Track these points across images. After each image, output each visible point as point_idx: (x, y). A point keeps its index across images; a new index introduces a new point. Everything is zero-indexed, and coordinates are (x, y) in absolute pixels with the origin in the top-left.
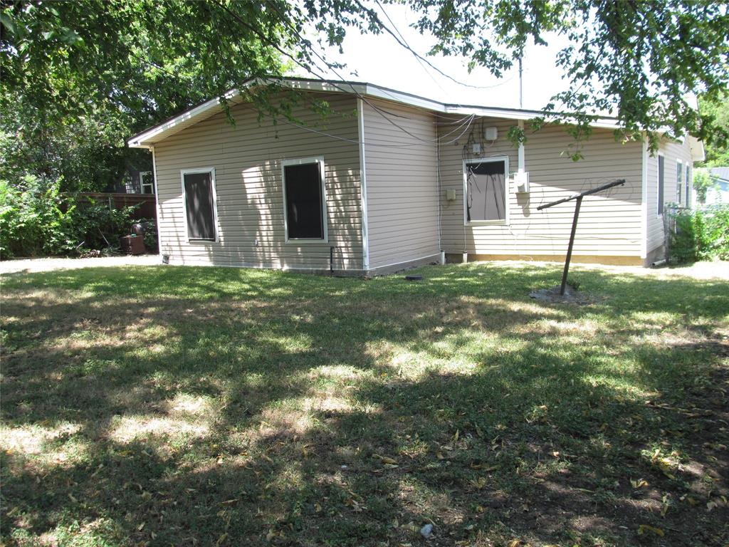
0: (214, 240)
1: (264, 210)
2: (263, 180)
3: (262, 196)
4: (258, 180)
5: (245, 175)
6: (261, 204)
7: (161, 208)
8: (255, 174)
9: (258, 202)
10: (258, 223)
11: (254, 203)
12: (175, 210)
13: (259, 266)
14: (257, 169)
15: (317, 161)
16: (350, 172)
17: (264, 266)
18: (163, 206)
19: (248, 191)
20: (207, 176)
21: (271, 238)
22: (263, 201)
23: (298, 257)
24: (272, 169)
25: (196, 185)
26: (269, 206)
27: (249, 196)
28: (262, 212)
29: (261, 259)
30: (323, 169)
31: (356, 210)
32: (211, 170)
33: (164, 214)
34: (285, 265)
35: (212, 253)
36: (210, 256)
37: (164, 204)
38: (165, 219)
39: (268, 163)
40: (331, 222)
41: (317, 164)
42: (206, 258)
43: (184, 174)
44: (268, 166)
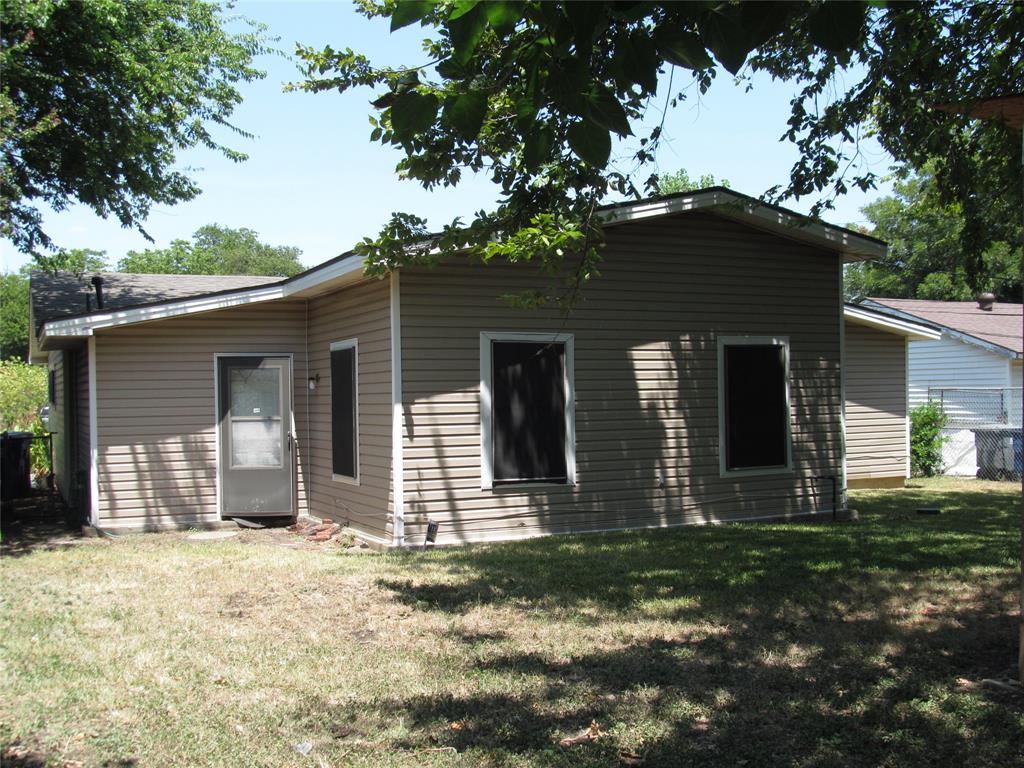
0: (564, 481)
1: (673, 423)
2: (674, 367)
3: (672, 393)
4: (661, 364)
5: (636, 354)
6: (667, 409)
7: (408, 414)
8: (657, 355)
9: (662, 406)
10: (660, 443)
11: (653, 408)
12: (441, 419)
13: (659, 523)
14: (663, 345)
15: (775, 342)
16: (823, 364)
17: (668, 522)
18: (415, 409)
19: (642, 384)
20: (560, 348)
21: (684, 471)
22: (671, 404)
23: (736, 500)
24: (696, 348)
25: (518, 367)
26: (684, 413)
27: (643, 394)
28: (669, 423)
29: (662, 509)
30: (787, 353)
31: (828, 421)
32: (567, 338)
33: (415, 428)
34: (712, 516)
35: (546, 508)
36: (540, 515)
37: (416, 406)
38: (415, 439)
39: (687, 338)
40: (795, 440)
41: (779, 347)
42: (530, 521)
43: (492, 341)
44: (686, 342)
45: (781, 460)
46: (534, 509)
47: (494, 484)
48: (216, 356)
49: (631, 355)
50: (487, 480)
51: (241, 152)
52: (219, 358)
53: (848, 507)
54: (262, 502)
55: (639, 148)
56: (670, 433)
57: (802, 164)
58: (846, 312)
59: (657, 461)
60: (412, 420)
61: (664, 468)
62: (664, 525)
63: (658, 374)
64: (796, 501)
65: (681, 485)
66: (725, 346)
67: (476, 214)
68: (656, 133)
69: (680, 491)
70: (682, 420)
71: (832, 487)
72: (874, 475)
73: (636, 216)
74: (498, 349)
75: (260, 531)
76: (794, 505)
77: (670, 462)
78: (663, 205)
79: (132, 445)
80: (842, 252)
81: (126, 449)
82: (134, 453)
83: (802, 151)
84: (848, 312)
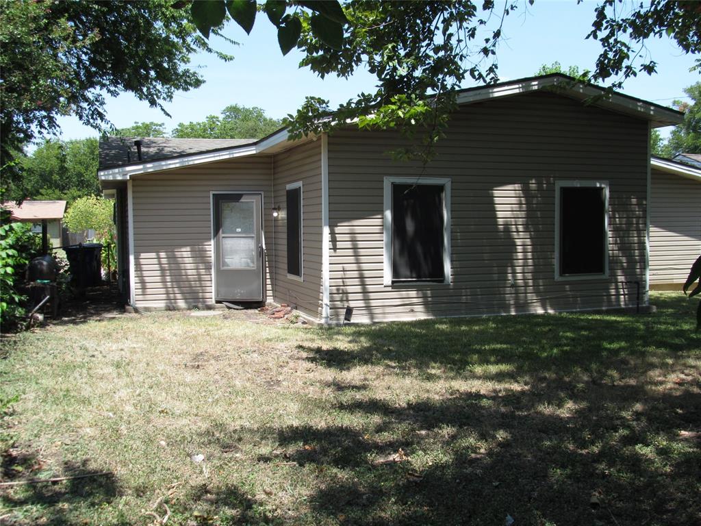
0: (442, 281)
1: (522, 240)
2: (524, 202)
3: (520, 221)
4: (514, 200)
5: (496, 193)
6: (518, 232)
7: (333, 233)
8: (512, 193)
9: (514, 230)
10: (512, 256)
11: (507, 231)
13: (509, 312)
14: (517, 186)
15: (598, 185)
16: (634, 201)
17: (516, 311)
18: (337, 230)
19: (500, 214)
20: (441, 188)
21: (529, 276)
22: (521, 228)
23: (567, 297)
24: (540, 189)
25: (411, 202)
26: (530, 235)
27: (500, 221)
28: (519, 242)
29: (512, 302)
30: (607, 193)
31: (636, 242)
32: (446, 181)
33: (338, 243)
34: (548, 308)
35: (430, 299)
36: (426, 304)
37: (339, 228)
38: (338, 250)
39: (534, 181)
40: (611, 255)
41: (601, 189)
42: (420, 308)
43: (392, 183)
44: (533, 185)
45: (601, 270)
46: (420, 300)
47: (393, 282)
48: (211, 193)
49: (492, 193)
50: (388, 278)
51: (229, 55)
52: (213, 194)
53: (650, 303)
54: (242, 292)
55: (484, 45)
56: (520, 249)
57: (605, 55)
58: (652, 162)
59: (509, 268)
60: (335, 237)
61: (514, 273)
62: (513, 313)
63: (512, 207)
64: (611, 298)
65: (526, 285)
66: (561, 188)
67: (359, 96)
68: (497, 34)
69: (526, 290)
70: (529, 240)
71: (636, 289)
72: (675, 281)
73: (496, 95)
74: (397, 188)
75: (239, 311)
76: (609, 301)
77: (519, 269)
78: (517, 86)
79: (157, 252)
80: (651, 120)
81: (153, 255)
82: (159, 258)
83: (604, 46)
84: (654, 162)
